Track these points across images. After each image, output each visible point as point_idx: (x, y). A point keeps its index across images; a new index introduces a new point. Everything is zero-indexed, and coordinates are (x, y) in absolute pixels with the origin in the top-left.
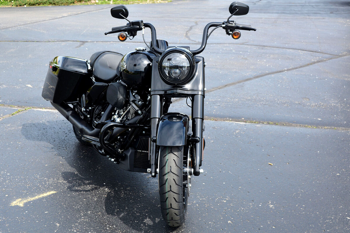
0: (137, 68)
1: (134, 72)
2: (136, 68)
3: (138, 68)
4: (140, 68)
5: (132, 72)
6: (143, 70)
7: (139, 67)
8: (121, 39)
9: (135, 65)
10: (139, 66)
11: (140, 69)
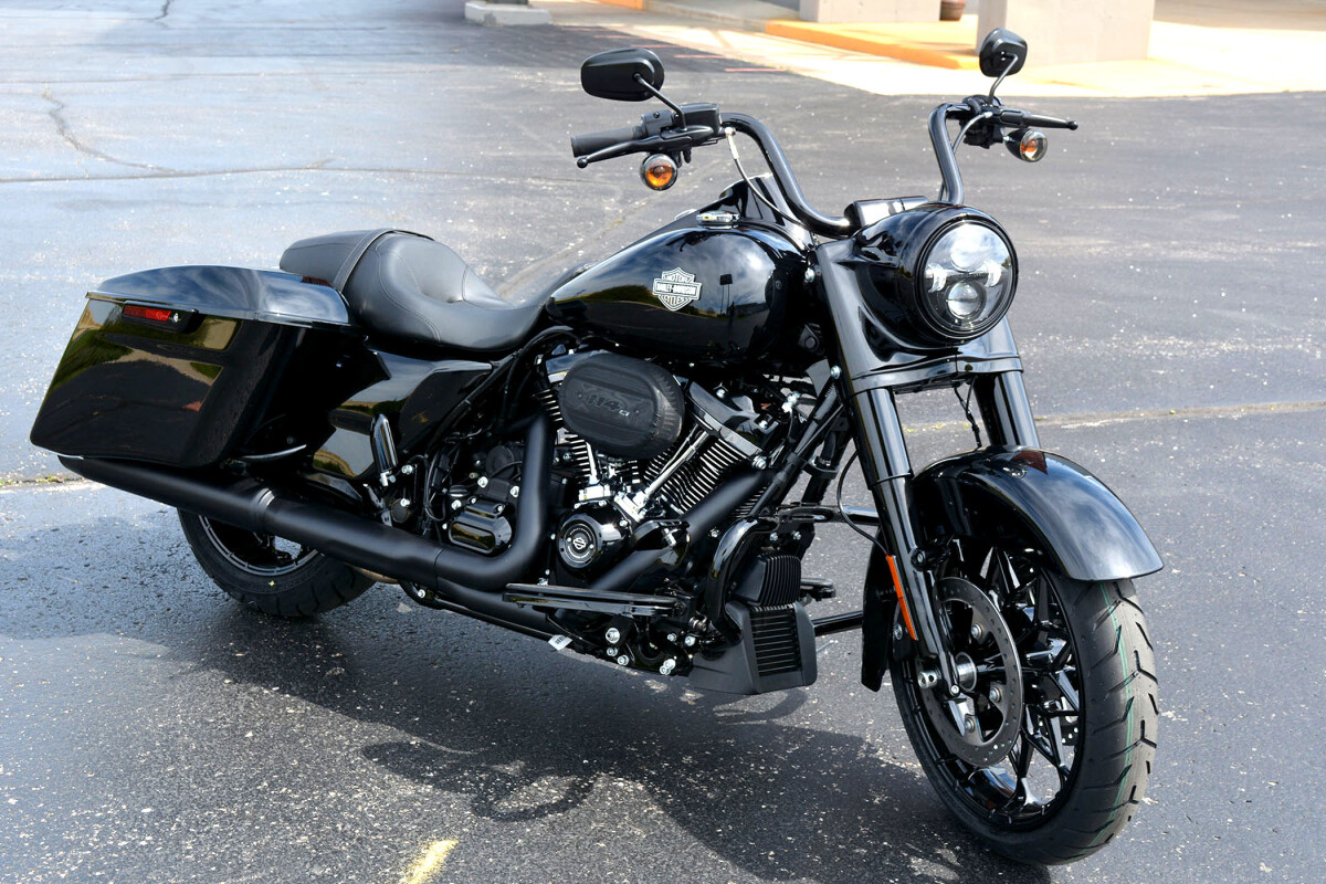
0: (736, 292)
1: (725, 312)
2: (732, 294)
3: (740, 294)
4: (747, 290)
5: (718, 312)
6: (760, 297)
7: (746, 287)
8: (655, 182)
9: (726, 280)
10: (743, 281)
11: (749, 294)
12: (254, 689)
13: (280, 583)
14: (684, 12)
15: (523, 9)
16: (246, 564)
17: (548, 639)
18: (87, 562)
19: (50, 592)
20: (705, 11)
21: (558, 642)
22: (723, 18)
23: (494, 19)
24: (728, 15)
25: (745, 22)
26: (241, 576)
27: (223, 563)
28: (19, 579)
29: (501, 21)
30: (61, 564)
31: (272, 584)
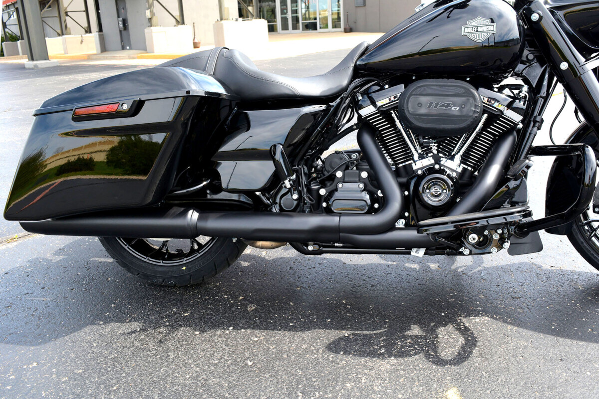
12: (219, 332)
13: (189, 267)
14: (104, 57)
15: (47, 61)
16: (161, 261)
17: (409, 253)
18: (42, 286)
19: (33, 310)
20: (112, 55)
21: (417, 252)
22: (120, 57)
23: (37, 66)
24: (121, 55)
25: (129, 56)
26: (160, 269)
27: (144, 264)
28: (5, 307)
29: (40, 66)
30: (26, 292)
31: (184, 268)
